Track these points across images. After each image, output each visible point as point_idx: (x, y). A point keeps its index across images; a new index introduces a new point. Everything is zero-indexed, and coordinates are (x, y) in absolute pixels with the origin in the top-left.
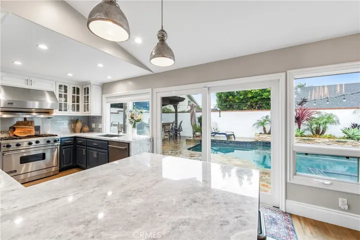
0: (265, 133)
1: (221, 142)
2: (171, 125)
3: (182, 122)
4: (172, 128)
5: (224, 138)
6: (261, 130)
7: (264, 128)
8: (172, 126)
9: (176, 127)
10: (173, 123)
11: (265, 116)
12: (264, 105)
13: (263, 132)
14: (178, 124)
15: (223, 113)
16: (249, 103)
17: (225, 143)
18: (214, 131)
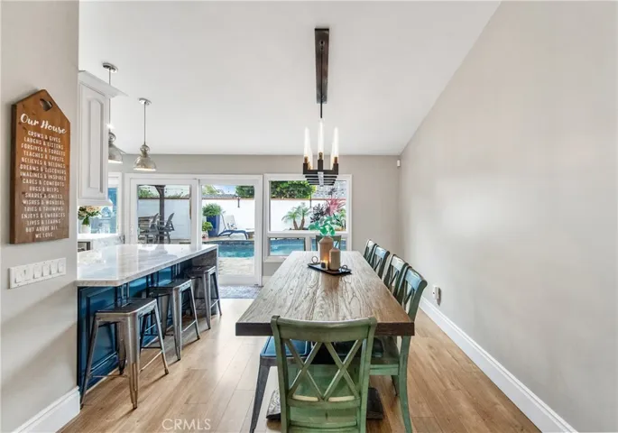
0: (296, 228)
1: (238, 242)
2: (151, 220)
3: (172, 215)
4: (153, 226)
5: (241, 237)
6: (290, 224)
7: (295, 222)
8: (154, 221)
9: (162, 223)
10: (155, 218)
11: (297, 206)
12: (296, 192)
13: (293, 228)
14: (166, 219)
15: (243, 202)
16: (278, 189)
17: (243, 244)
18: (227, 229)
